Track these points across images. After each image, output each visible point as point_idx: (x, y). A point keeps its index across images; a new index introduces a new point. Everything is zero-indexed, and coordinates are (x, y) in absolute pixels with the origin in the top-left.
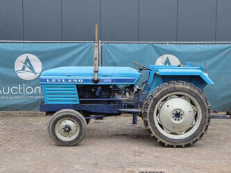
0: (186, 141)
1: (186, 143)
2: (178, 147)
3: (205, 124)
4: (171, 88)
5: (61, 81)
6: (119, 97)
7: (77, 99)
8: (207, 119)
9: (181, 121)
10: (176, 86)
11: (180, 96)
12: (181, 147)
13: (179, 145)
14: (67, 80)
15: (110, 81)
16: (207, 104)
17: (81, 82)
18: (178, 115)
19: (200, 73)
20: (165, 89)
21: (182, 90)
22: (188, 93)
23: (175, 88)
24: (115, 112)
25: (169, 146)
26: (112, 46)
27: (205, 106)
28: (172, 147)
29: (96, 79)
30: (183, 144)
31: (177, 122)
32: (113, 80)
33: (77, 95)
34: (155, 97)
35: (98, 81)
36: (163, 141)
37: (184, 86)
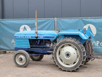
0: (72, 69)
1: (72, 70)
2: (68, 71)
3: (81, 60)
4: (64, 41)
5: (22, 37)
6: (48, 45)
7: (29, 46)
8: (82, 58)
9: (70, 58)
10: (67, 40)
11: (70, 45)
12: (70, 71)
13: (69, 70)
14: (24, 37)
15: (43, 37)
16: (83, 50)
17: (30, 38)
18: (68, 55)
19: (79, 34)
20: (62, 41)
21: (69, 42)
22: (72, 44)
23: (66, 41)
24: (46, 53)
25: (64, 71)
26: (62, 21)
27: (81, 51)
28: (65, 71)
29: (36, 36)
30: (71, 70)
31: (67, 58)
32: (44, 37)
33: (29, 44)
34: (57, 45)
35: (37, 37)
36: (61, 68)
37: (71, 40)
